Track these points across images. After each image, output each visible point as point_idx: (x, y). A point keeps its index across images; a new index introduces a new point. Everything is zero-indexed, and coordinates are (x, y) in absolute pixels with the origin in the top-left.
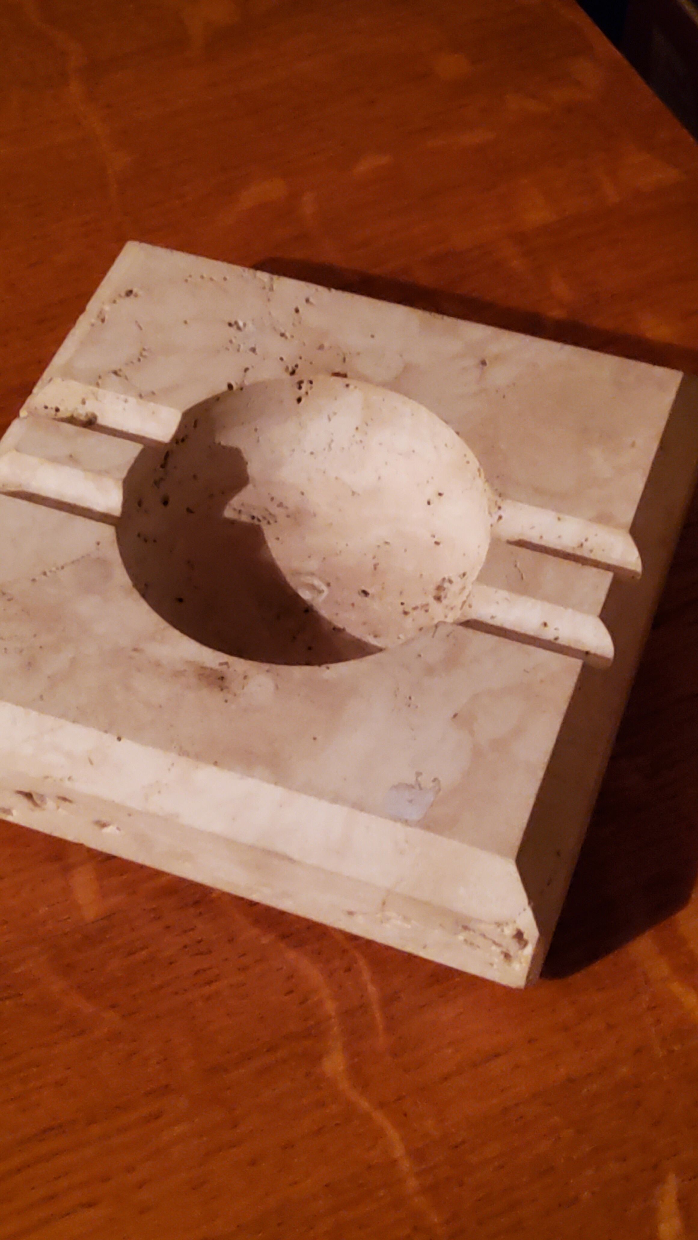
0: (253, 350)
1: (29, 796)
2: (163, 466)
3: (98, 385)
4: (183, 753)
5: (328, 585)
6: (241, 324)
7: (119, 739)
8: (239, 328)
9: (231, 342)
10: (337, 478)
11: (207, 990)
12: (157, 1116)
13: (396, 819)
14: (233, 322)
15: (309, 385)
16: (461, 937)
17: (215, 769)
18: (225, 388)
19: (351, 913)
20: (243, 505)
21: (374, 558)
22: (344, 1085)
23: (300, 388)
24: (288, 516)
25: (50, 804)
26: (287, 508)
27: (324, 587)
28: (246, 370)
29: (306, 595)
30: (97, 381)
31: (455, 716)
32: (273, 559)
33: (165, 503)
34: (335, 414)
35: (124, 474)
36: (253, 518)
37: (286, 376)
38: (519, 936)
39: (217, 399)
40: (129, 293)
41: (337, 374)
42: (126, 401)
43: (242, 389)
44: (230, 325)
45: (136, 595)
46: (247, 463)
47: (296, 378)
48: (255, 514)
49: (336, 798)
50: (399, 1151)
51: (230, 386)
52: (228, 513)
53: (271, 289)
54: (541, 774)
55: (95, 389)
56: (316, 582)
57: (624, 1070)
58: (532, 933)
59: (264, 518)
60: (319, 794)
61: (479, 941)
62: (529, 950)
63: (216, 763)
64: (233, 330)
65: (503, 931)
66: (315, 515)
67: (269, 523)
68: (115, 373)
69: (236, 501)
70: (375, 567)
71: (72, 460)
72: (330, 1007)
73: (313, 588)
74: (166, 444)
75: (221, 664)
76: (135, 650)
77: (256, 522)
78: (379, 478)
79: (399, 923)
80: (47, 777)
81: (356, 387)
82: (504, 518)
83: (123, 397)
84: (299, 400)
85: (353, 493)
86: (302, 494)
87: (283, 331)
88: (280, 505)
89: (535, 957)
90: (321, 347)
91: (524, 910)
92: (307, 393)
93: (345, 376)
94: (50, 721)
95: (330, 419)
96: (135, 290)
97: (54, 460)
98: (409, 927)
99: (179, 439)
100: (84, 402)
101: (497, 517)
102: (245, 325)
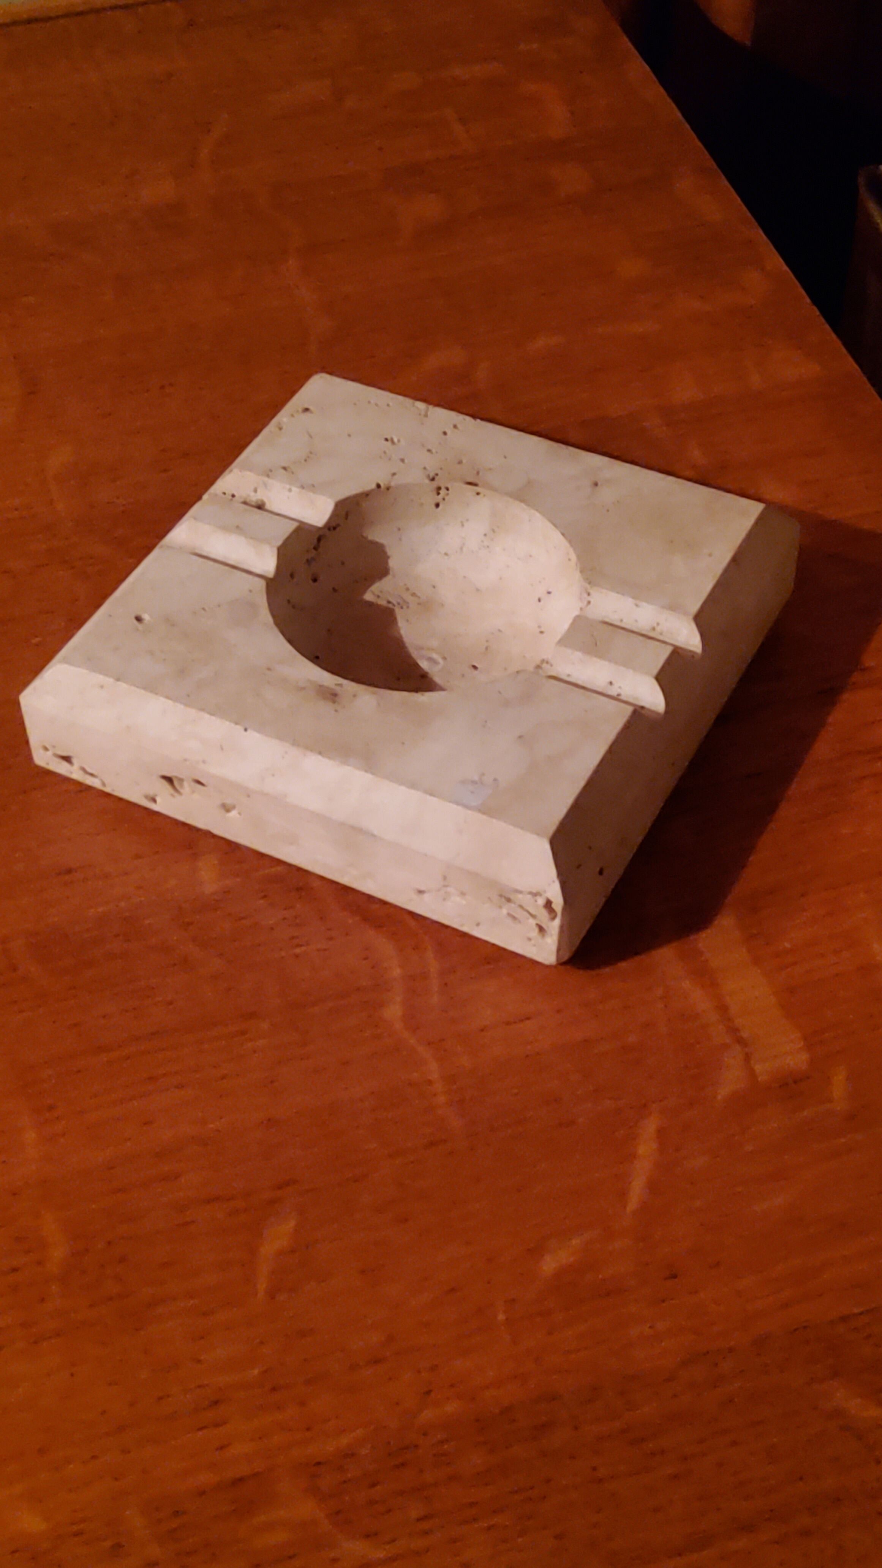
0: (402, 460)
1: (169, 780)
2: (315, 548)
3: (268, 476)
4: (295, 743)
5: (444, 658)
6: (396, 440)
7: (246, 730)
8: (393, 442)
9: (385, 452)
10: (465, 577)
11: (298, 951)
12: (243, 1033)
13: (457, 803)
14: (389, 437)
15: (446, 492)
16: (505, 911)
17: (320, 757)
18: (374, 486)
19: (421, 892)
20: (381, 592)
21: (487, 641)
22: (398, 1026)
23: (438, 494)
24: (419, 604)
25: (187, 787)
26: (419, 597)
27: (441, 661)
28: (394, 474)
29: (424, 665)
30: (268, 473)
31: (520, 737)
32: (401, 636)
33: (315, 580)
34: (467, 520)
35: (279, 543)
36: (389, 602)
37: (427, 481)
38: (548, 904)
39: (366, 495)
40: (307, 410)
41: (470, 484)
42: (290, 490)
43: (388, 489)
44: (387, 440)
45: (276, 631)
46: (388, 557)
47: (435, 484)
48: (391, 599)
49: (413, 786)
50: (435, 1076)
51: (379, 486)
52: (368, 596)
53: (426, 416)
54: (582, 783)
55: (266, 479)
56: (435, 656)
57: (632, 1039)
58: (558, 902)
59: (399, 604)
60: (401, 781)
61: (519, 914)
62: (557, 922)
63: (320, 753)
64: (389, 443)
65: (536, 901)
66: (442, 605)
67: (402, 608)
68: (285, 468)
69: (376, 587)
70: (487, 648)
71: (238, 529)
72: (397, 972)
73: (430, 659)
74: (319, 529)
75: (336, 685)
76: (269, 669)
77: (390, 606)
78: (501, 578)
79: (458, 899)
80: (185, 760)
81: (484, 496)
82: (592, 603)
83: (288, 486)
84: (437, 505)
85: (478, 590)
86: (434, 587)
87: (430, 447)
88: (414, 594)
89: (562, 927)
90: (460, 462)
91: (554, 882)
92: (444, 499)
93: (476, 485)
94: (192, 712)
95: (463, 525)
96: (311, 408)
97: (225, 528)
98: (464, 902)
99: (331, 526)
100: (255, 491)
101: (586, 603)
102: (399, 441)
